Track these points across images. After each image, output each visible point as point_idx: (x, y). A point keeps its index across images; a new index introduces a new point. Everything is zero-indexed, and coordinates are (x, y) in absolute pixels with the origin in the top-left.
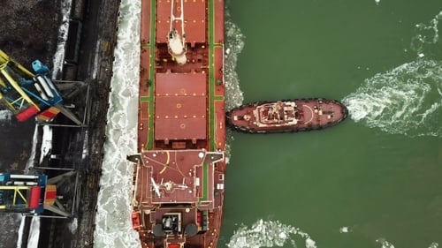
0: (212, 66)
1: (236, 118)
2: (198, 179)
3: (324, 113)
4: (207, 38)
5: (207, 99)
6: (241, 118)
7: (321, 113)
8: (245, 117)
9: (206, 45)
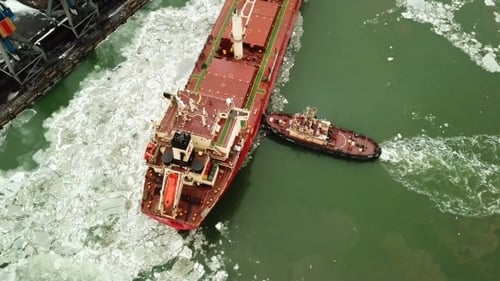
0: (263, 67)
1: (271, 119)
2: (219, 127)
3: (357, 145)
4: (266, 44)
5: (250, 87)
6: (277, 122)
7: (353, 144)
8: (280, 121)
9: (264, 50)
